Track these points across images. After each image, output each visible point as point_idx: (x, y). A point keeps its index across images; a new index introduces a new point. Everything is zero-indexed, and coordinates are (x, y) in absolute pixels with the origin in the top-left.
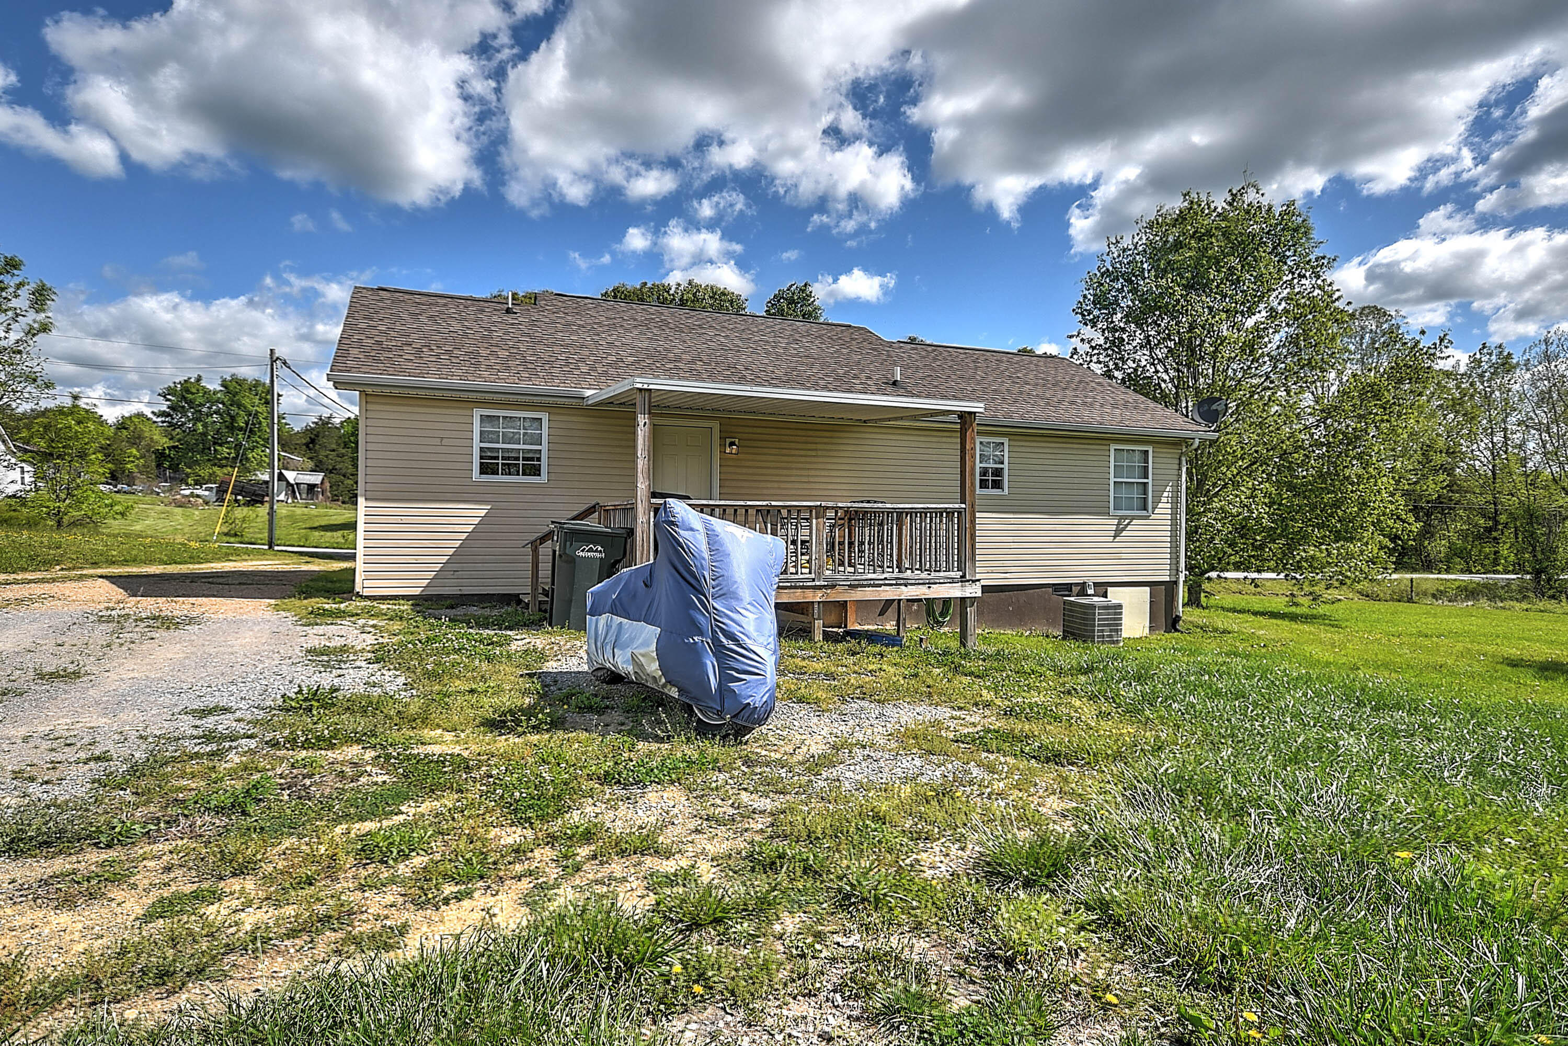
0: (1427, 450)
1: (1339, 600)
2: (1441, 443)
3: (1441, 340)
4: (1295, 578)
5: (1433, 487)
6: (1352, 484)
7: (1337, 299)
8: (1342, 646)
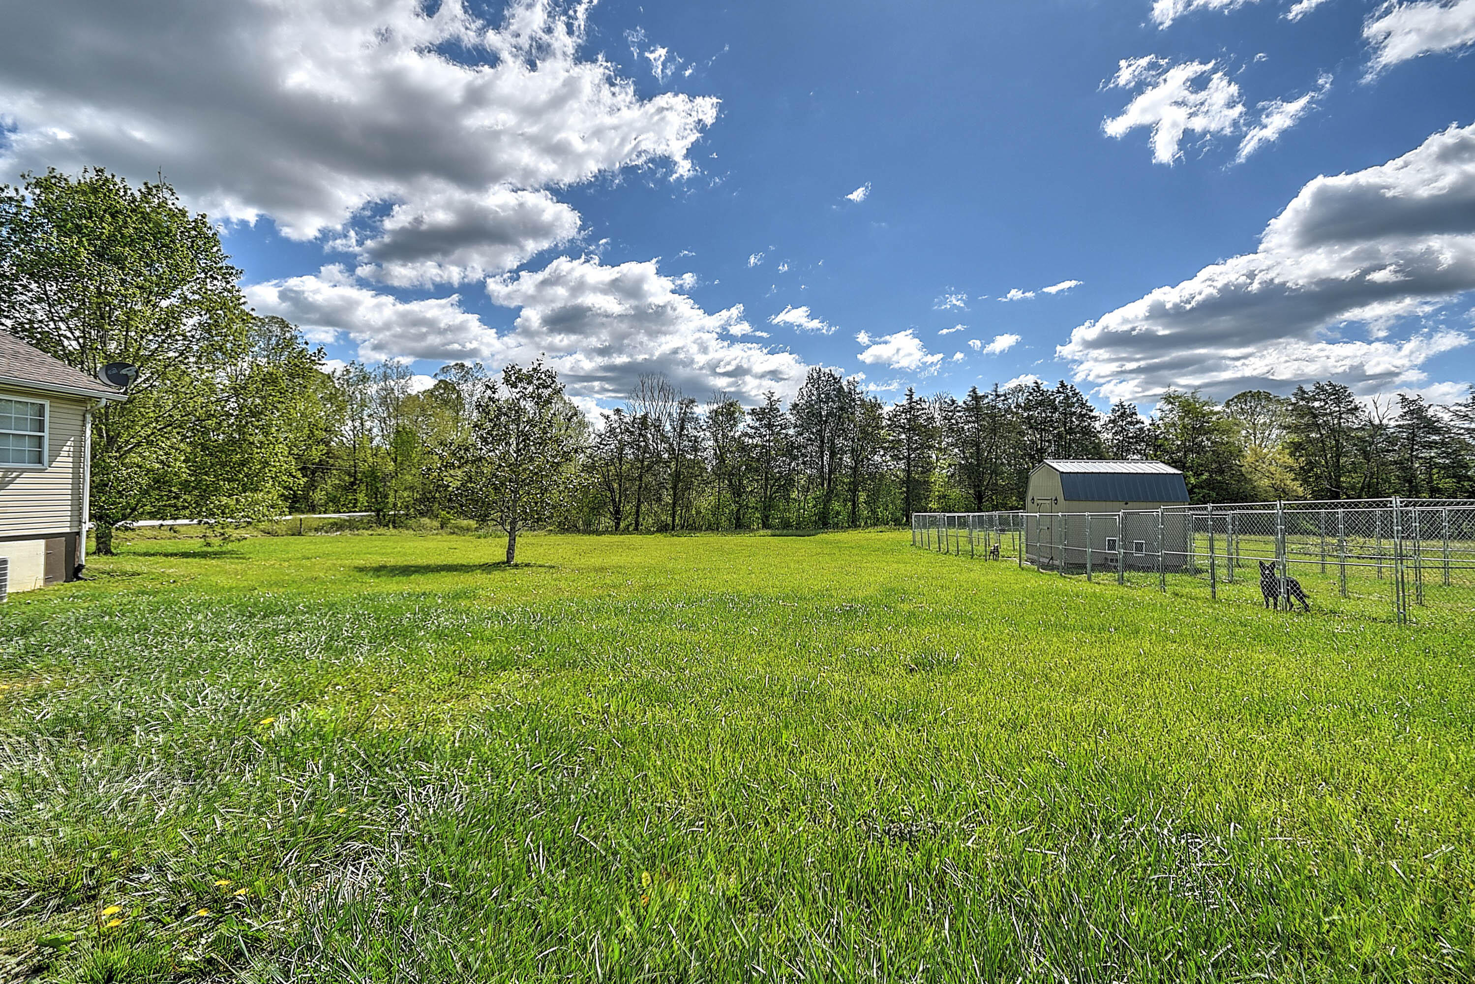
0: (313, 427)
1: (246, 539)
2: (322, 425)
3: (319, 352)
4: (208, 523)
5: (316, 453)
6: (257, 447)
7: (244, 303)
8: (244, 573)
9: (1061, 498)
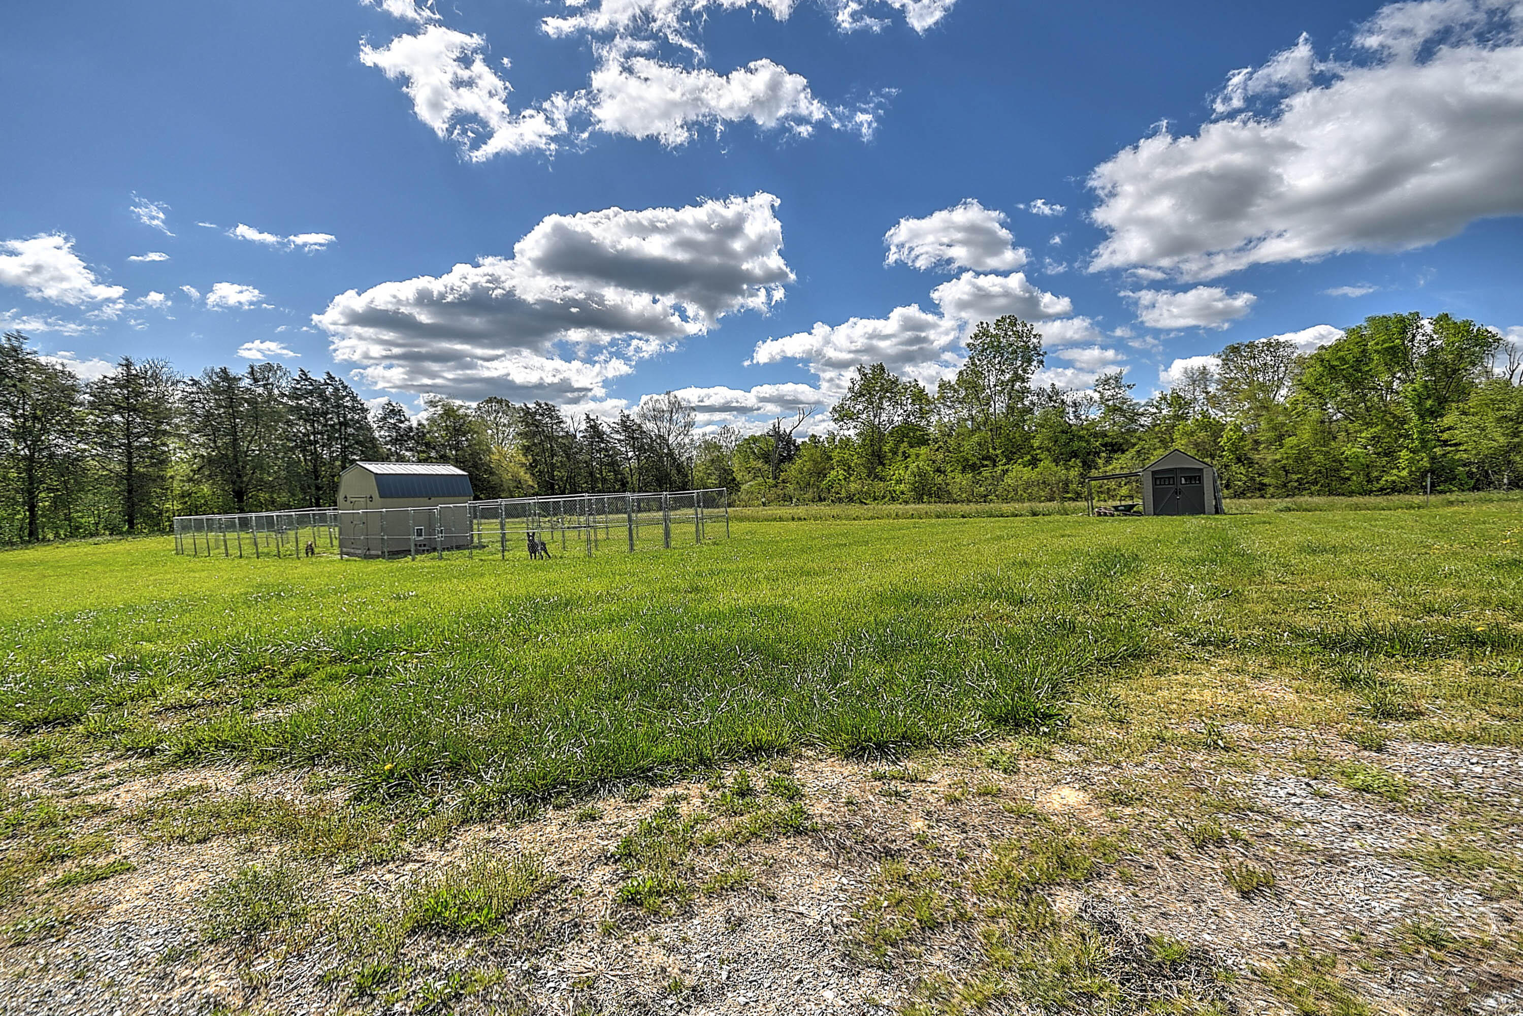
9: (376, 495)
